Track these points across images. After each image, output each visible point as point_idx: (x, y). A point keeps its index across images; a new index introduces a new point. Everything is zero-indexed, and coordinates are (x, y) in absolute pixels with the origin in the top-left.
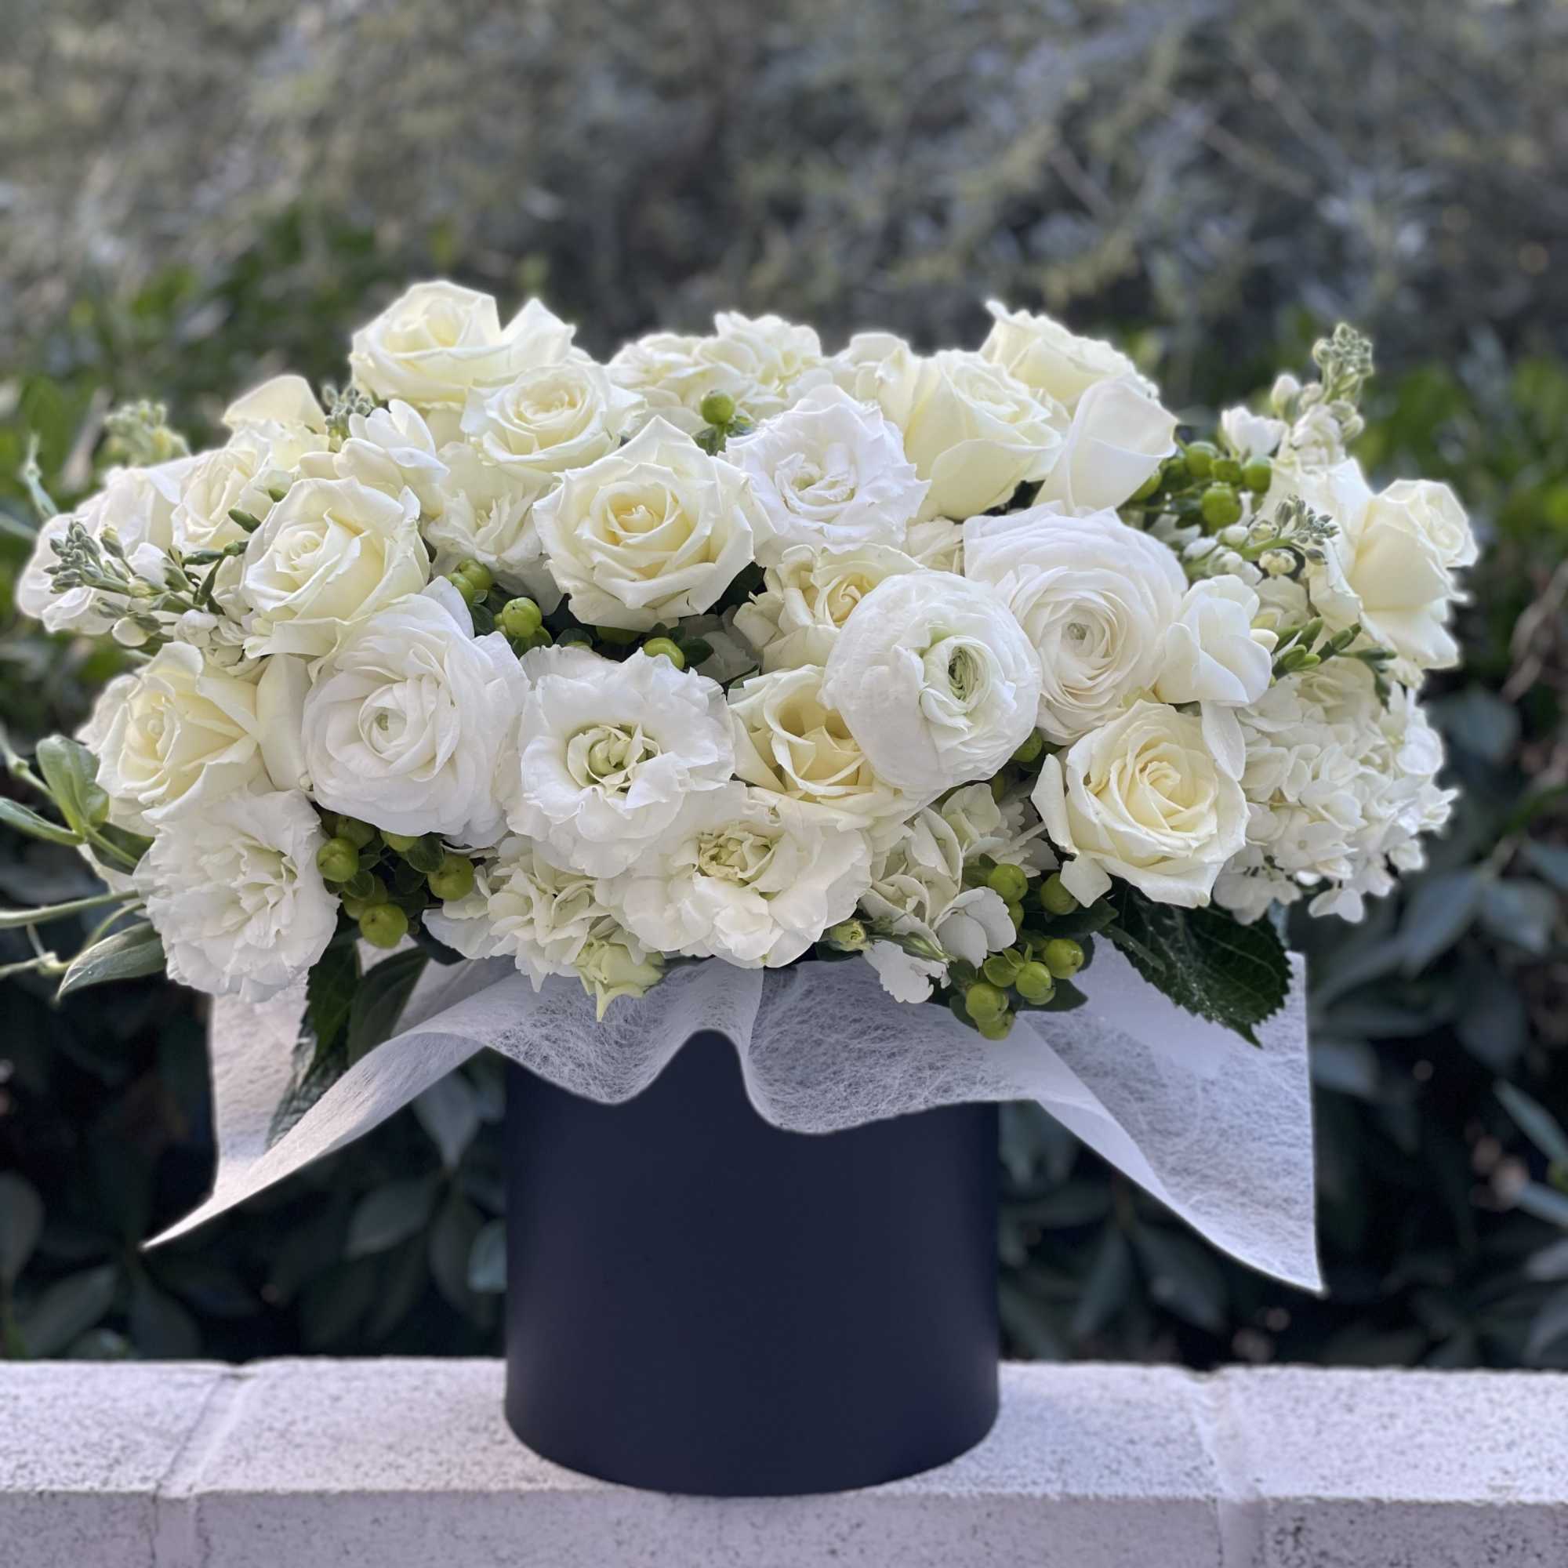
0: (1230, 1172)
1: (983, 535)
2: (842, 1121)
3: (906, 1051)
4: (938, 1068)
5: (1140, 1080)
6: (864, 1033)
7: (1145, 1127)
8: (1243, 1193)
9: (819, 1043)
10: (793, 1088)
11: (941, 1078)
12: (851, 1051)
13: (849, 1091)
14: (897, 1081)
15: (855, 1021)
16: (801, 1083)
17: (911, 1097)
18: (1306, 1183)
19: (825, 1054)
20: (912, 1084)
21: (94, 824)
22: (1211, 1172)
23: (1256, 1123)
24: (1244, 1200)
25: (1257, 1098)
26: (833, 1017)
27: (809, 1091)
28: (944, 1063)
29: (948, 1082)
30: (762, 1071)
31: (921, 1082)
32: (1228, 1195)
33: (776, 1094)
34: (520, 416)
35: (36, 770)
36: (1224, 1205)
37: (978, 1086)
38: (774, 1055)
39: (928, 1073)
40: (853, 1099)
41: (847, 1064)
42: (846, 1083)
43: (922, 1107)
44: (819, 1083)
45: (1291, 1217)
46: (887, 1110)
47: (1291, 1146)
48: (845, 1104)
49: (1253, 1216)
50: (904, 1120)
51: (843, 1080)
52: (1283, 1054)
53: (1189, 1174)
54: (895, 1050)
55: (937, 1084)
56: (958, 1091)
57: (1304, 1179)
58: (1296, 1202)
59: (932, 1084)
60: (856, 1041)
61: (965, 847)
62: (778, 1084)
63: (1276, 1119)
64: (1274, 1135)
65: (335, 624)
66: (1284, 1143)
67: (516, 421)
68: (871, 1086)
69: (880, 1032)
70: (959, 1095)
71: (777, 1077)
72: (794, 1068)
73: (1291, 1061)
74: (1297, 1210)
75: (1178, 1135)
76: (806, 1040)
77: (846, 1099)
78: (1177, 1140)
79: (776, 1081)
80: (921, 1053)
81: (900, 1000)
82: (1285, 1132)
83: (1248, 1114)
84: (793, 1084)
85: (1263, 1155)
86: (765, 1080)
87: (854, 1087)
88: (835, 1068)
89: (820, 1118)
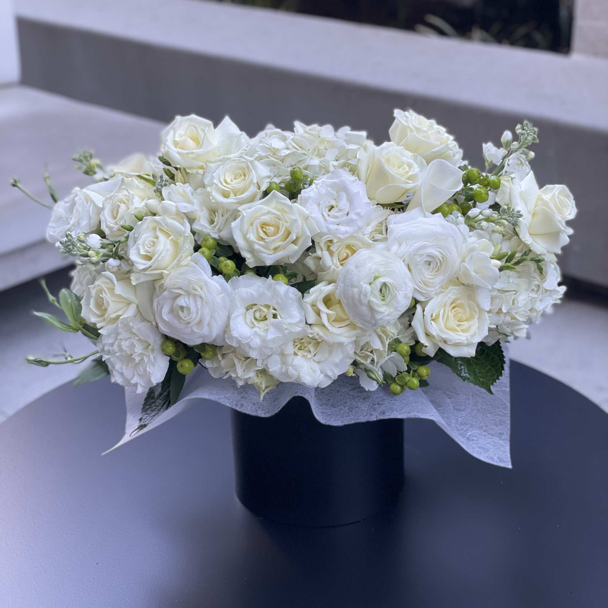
0: (480, 424)
1: (395, 223)
2: (347, 421)
3: (369, 397)
4: (381, 404)
5: (450, 392)
6: (354, 389)
7: (451, 407)
8: (485, 431)
9: (338, 391)
10: (330, 408)
11: (382, 408)
12: (350, 395)
13: (349, 410)
14: (366, 408)
15: (351, 384)
16: (332, 405)
17: (371, 415)
18: (507, 428)
19: (341, 396)
20: (372, 410)
21: (81, 324)
22: (474, 424)
23: (490, 408)
24: (485, 433)
25: (491, 401)
26: (343, 382)
27: (335, 409)
28: (382, 402)
29: (384, 410)
30: (319, 400)
31: (375, 410)
32: (479, 432)
33: (323, 409)
34: (226, 182)
35: (58, 302)
36: (478, 436)
37: (395, 411)
38: (323, 394)
39: (377, 406)
40: (350, 413)
41: (348, 400)
42: (348, 407)
43: (375, 419)
44: (338, 407)
45: (502, 439)
46: (363, 419)
47: (502, 416)
48: (348, 415)
49: (488, 439)
50: (368, 423)
51: (347, 406)
52: (501, 388)
53: (466, 425)
54: (365, 397)
55: (380, 410)
56: (388, 414)
57: (507, 427)
58: (503, 434)
59: (379, 410)
60: (352, 392)
61: (388, 339)
62: (324, 405)
63: (497, 407)
64: (497, 412)
65: (162, 273)
66: (500, 415)
67: (224, 184)
68: (357, 409)
69: (360, 389)
70: (388, 415)
71: (324, 403)
72: (330, 400)
73: (503, 390)
74: (504, 437)
75: (463, 411)
76: (334, 390)
77: (348, 413)
78: (463, 412)
79: (324, 404)
80: (375, 398)
81: (367, 390)
82: (500, 411)
83: (488, 405)
84: (329, 406)
85: (492, 418)
86: (320, 404)
87: (351, 409)
88: (344, 401)
89: (339, 419)
